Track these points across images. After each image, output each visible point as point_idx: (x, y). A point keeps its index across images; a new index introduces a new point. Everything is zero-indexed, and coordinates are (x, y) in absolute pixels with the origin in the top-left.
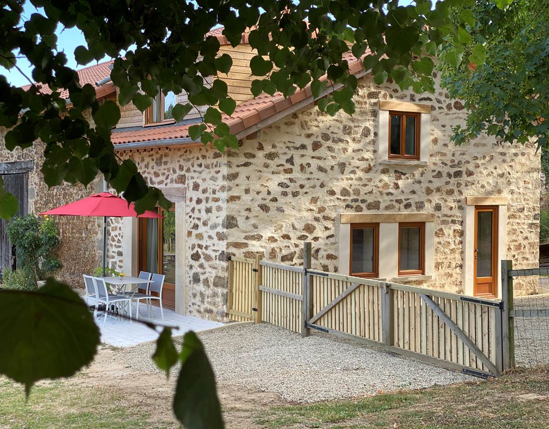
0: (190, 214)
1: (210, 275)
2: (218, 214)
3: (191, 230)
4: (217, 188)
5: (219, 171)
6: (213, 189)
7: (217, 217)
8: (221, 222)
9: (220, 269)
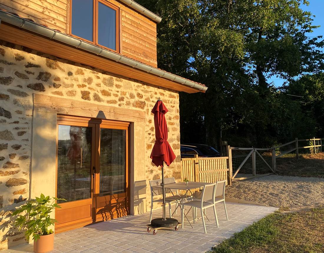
0: (149, 132)
1: (169, 173)
2: (173, 133)
3: (151, 144)
4: (172, 117)
5: (174, 106)
6: (170, 117)
7: (173, 135)
8: (176, 138)
9: (176, 167)
